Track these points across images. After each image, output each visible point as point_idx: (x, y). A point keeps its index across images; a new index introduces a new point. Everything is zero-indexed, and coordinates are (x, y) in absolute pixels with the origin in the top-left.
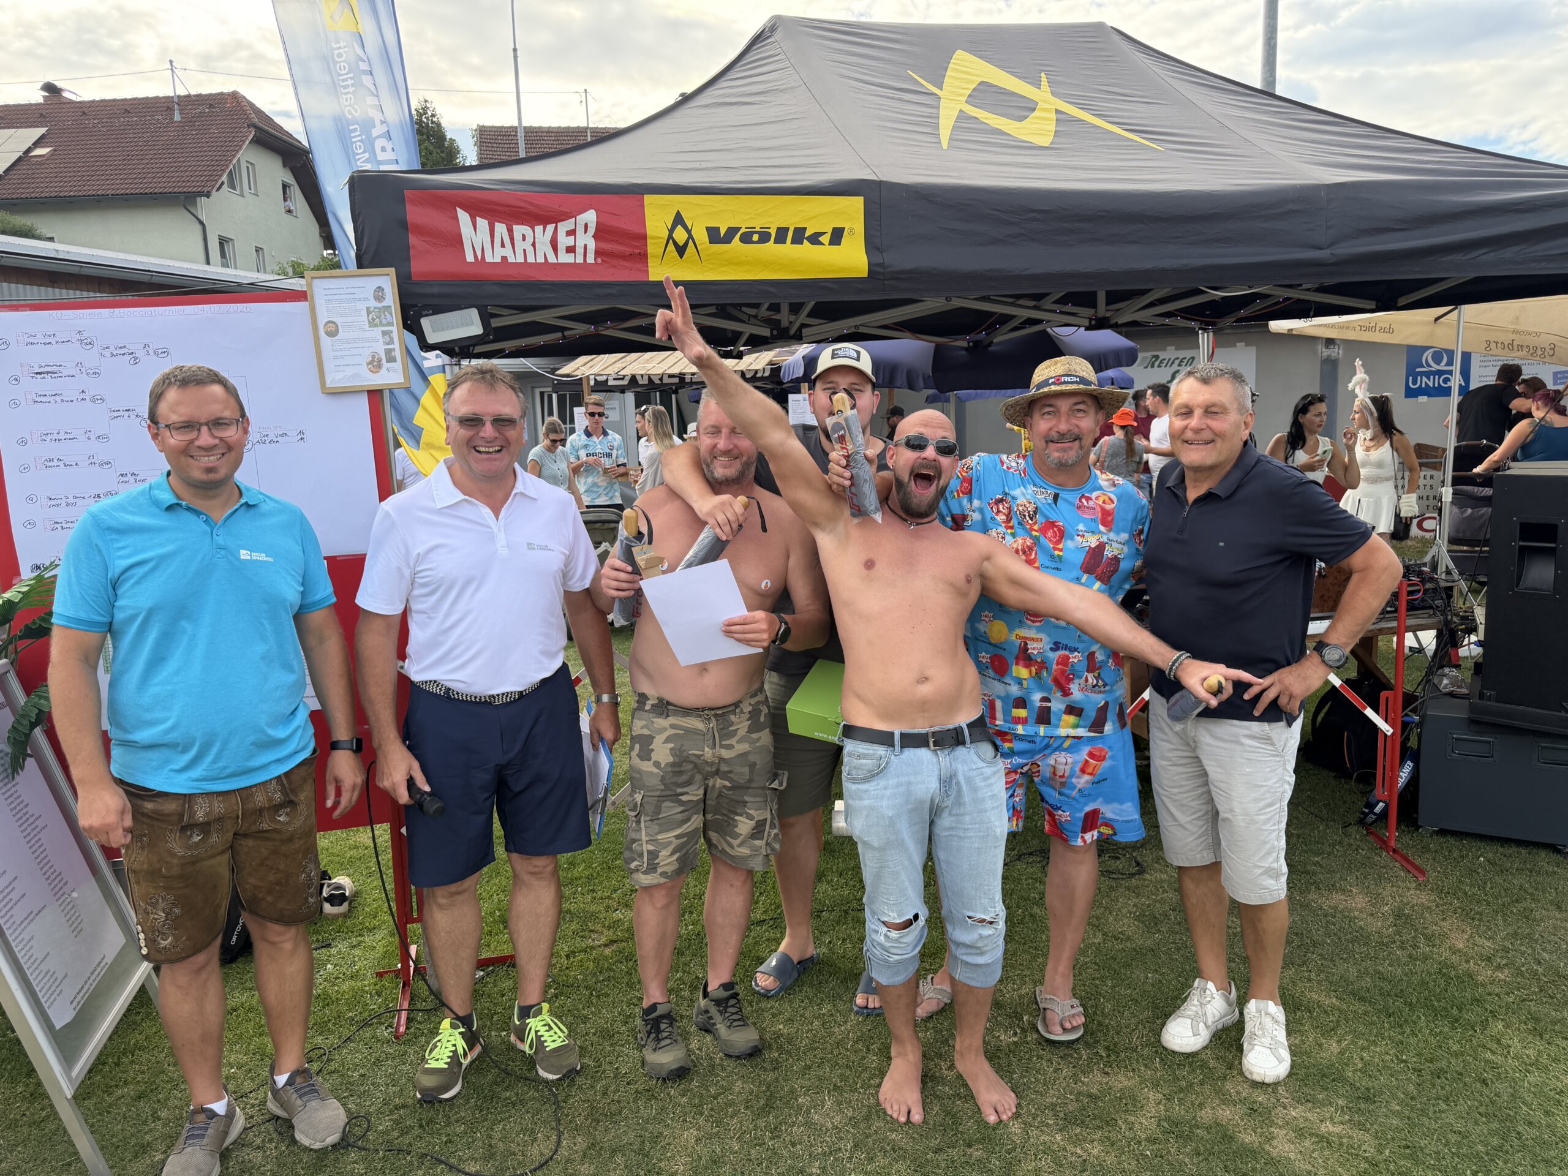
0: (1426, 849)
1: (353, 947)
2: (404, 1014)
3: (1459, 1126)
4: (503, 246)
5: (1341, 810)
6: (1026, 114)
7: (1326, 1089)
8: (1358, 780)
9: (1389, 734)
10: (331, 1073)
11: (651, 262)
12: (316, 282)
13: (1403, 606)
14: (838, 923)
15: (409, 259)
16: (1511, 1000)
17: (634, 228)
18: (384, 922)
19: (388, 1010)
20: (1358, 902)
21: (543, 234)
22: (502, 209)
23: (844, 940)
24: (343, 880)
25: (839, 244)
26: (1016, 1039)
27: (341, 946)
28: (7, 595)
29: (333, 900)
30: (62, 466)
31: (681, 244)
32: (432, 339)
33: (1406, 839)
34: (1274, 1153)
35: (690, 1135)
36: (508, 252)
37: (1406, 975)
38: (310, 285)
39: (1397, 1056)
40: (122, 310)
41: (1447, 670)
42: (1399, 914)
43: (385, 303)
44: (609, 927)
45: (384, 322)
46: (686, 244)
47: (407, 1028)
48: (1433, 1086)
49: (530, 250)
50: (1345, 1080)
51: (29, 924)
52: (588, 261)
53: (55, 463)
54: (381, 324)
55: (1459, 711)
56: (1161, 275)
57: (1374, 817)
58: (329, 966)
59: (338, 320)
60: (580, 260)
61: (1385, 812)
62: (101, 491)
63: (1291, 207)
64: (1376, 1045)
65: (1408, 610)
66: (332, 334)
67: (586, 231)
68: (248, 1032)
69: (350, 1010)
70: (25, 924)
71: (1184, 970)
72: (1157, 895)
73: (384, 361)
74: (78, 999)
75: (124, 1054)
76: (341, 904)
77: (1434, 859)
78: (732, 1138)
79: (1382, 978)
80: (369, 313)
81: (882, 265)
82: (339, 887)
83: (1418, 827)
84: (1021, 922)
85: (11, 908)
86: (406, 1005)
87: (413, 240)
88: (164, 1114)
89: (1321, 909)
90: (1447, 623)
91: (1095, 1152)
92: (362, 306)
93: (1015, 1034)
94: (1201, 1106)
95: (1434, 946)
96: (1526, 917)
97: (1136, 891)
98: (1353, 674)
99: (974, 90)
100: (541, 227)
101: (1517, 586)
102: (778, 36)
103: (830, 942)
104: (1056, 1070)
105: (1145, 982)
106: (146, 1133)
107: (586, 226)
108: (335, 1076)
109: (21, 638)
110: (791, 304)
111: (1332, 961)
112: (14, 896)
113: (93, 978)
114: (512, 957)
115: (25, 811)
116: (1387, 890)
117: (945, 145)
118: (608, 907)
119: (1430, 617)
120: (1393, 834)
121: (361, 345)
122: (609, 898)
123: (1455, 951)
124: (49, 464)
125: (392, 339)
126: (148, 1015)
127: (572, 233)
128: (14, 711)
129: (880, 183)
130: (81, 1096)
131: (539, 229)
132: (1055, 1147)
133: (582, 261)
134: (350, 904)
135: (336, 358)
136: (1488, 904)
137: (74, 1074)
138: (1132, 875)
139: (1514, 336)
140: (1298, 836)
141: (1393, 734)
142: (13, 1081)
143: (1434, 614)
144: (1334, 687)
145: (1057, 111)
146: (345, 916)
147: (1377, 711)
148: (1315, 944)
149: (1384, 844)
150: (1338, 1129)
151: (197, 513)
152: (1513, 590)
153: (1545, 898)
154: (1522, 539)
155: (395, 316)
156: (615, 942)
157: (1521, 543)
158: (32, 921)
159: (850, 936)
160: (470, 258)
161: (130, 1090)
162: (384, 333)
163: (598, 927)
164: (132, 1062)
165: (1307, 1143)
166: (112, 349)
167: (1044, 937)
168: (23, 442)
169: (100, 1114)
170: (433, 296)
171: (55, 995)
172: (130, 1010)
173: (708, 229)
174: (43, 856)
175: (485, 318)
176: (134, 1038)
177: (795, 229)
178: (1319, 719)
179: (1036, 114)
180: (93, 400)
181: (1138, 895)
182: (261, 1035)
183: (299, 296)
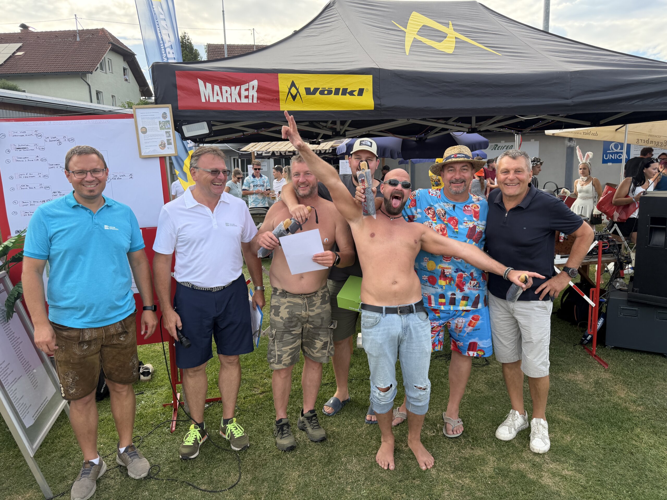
0: (609, 355)
1: (153, 394)
2: (174, 423)
3: (621, 472)
4: (218, 95)
5: (573, 339)
6: (442, 39)
7: (565, 456)
8: (580, 326)
9: (594, 306)
10: (143, 447)
11: (281, 103)
12: (138, 111)
13: (601, 252)
14: (359, 385)
15: (177, 101)
16: (644, 419)
17: (274, 88)
18: (166, 383)
19: (168, 421)
20: (580, 377)
21: (235, 90)
22: (217, 79)
23: (362, 392)
24: (149, 366)
25: (362, 95)
26: (434, 434)
27: (148, 393)
28: (6, 243)
29: (144, 374)
30: (28, 188)
31: (294, 95)
32: (187, 135)
33: (600, 351)
34: (543, 483)
35: (295, 474)
36: (220, 98)
37: (600, 408)
38: (135, 112)
39: (595, 442)
40: (54, 121)
41: (618, 279)
42: (597, 383)
43: (167, 119)
44: (262, 386)
45: (167, 127)
46: (296, 95)
47: (176, 428)
48: (610, 455)
49: (229, 97)
50: (573, 452)
51: (15, 383)
52: (254, 102)
53: (26, 187)
54: (165, 128)
55: (623, 297)
56: (500, 110)
57: (587, 341)
58: (143, 402)
59: (147, 127)
60: (250, 101)
61: (591, 339)
62: (45, 199)
63: (555, 81)
64: (586, 438)
65: (602, 254)
66: (145, 132)
67: (253, 89)
68: (108, 429)
69: (152, 421)
70: (13, 383)
71: (505, 406)
72: (494, 374)
73: (166, 144)
74: (35, 415)
75: (56, 438)
76: (148, 376)
77: (612, 359)
78: (313, 475)
79: (589, 409)
80: (160, 123)
81: (380, 105)
82: (147, 368)
83: (605, 346)
84: (436, 385)
85: (7, 377)
86: (175, 419)
87: (179, 92)
88: (72, 464)
89: (564, 380)
90: (619, 259)
91: (467, 482)
92: (157, 121)
93: (434, 432)
94: (512, 463)
95: (611, 396)
96: (650, 384)
97: (486, 372)
98: (579, 281)
99: (420, 29)
100: (234, 87)
101: (649, 244)
102: (336, 6)
103: (356, 393)
104: (451, 448)
105: (489, 411)
106: (65, 472)
107: (253, 87)
108: (145, 448)
109: (11, 262)
110: (341, 121)
111: (568, 402)
112: (9, 371)
113: (42, 406)
114: (221, 398)
115: (13, 335)
116: (592, 372)
117: (407, 54)
118: (262, 377)
119: (612, 257)
120: (594, 348)
121: (157, 137)
122: (262, 373)
123: (620, 398)
124: (23, 187)
125: (170, 135)
126: (66, 422)
127: (247, 90)
128: (8, 293)
129: (380, 70)
130: (37, 456)
131: (233, 88)
132: (450, 480)
133: (251, 102)
134: (152, 376)
135: (146, 143)
136: (635, 378)
137: (34, 447)
138: (484, 365)
139: (649, 137)
140: (554, 349)
141: (595, 306)
142: (8, 449)
143: (614, 255)
144: (570, 286)
145: (456, 38)
146: (150, 381)
147: (589, 297)
148: (561, 395)
149: (591, 353)
150: (570, 473)
151: (86, 209)
152: (647, 246)
153: (659, 376)
154: (651, 224)
155: (171, 125)
156: (265, 392)
157: (651, 226)
158: (16, 382)
159: (364, 390)
160: (203, 100)
161: (58, 454)
162: (166, 132)
163: (257, 386)
164: (59, 442)
165: (557, 479)
166: (50, 138)
167: (446, 391)
168: (12, 178)
169: (45, 464)
170: (187, 116)
171: (26, 413)
172: (58, 420)
173: (306, 88)
174: (20, 355)
175: (210, 126)
176: (60, 432)
177: (343, 89)
178: (564, 300)
179: (447, 39)
180: (42, 160)
181: (486, 374)
182: (114, 431)
183: (131, 116)
